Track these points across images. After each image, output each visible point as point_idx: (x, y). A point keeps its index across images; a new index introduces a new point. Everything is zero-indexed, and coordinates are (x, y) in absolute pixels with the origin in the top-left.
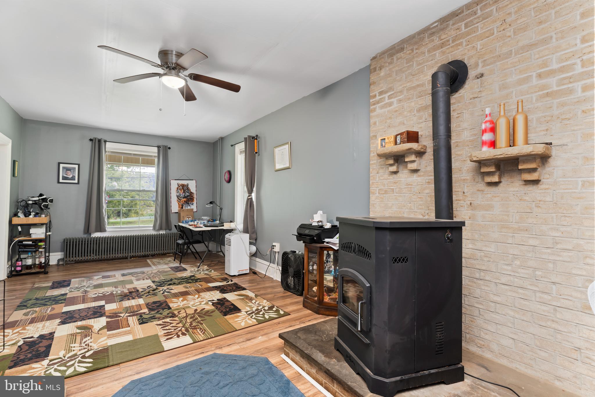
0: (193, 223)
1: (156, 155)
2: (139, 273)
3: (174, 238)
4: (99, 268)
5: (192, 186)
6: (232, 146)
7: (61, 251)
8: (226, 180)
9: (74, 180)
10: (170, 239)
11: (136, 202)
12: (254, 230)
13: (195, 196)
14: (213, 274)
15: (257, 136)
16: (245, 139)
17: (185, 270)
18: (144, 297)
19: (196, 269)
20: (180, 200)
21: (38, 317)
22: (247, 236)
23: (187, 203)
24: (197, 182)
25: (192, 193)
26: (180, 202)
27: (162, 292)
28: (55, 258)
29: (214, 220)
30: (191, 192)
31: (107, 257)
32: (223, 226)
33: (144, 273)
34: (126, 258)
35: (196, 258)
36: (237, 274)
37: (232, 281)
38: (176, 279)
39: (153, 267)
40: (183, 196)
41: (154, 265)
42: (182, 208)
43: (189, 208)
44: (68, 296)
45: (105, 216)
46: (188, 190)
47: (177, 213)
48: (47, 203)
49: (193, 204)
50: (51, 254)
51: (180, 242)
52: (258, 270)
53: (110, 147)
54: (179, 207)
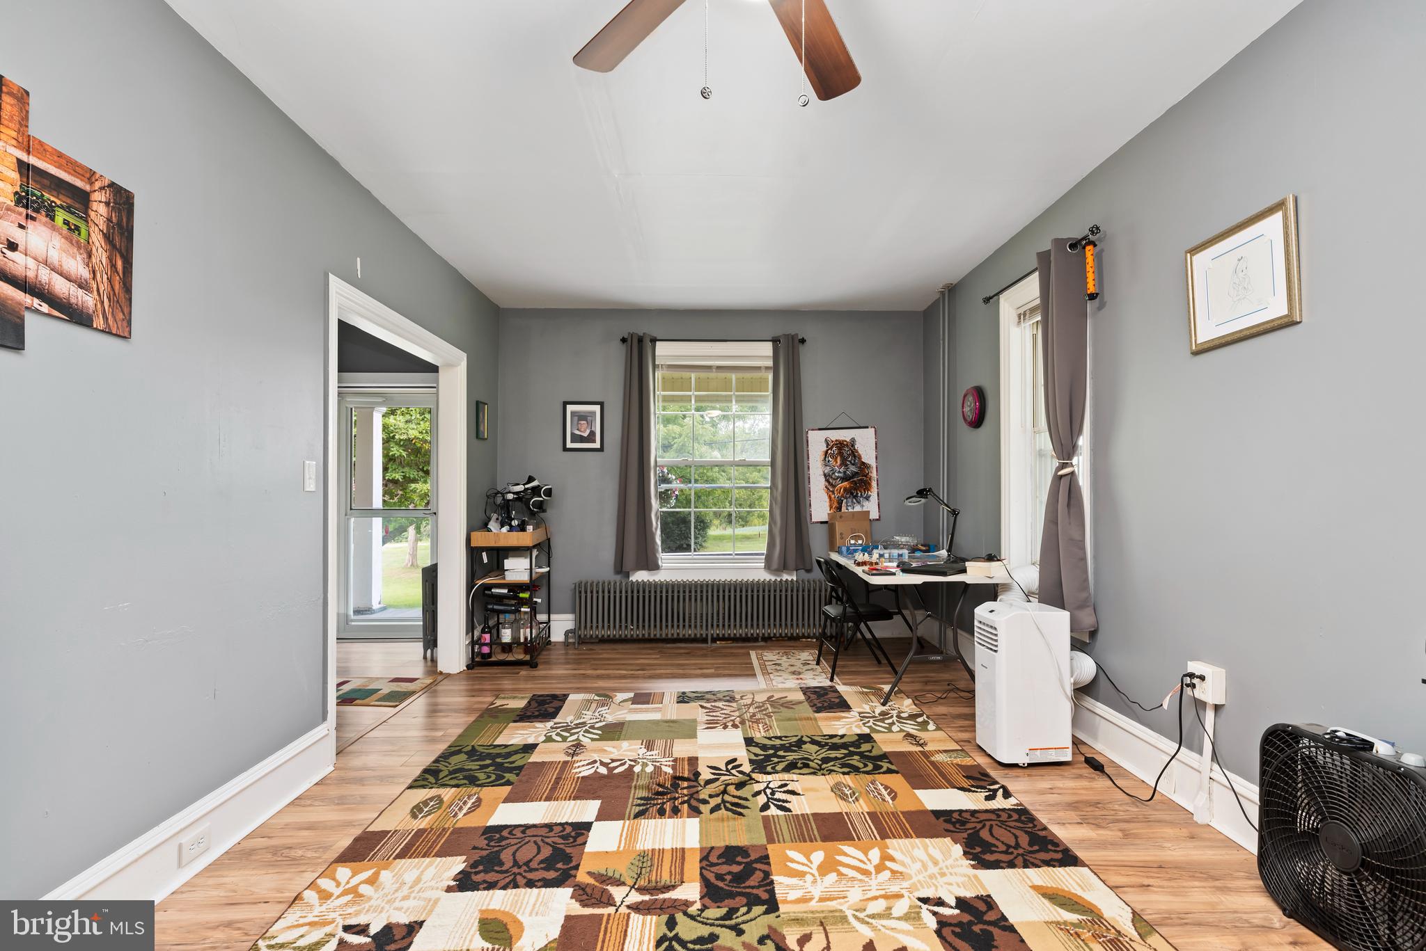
0: (866, 557)
1: (770, 363)
2: (720, 696)
3: (817, 594)
4: (638, 665)
5: (865, 444)
6: (987, 300)
7: (572, 613)
8: (969, 420)
9: (594, 441)
10: (809, 595)
11: (760, 494)
12: (1084, 595)
13: (874, 474)
14: (933, 740)
15: (1095, 230)
16: (1044, 258)
17: (844, 706)
18: (705, 809)
19: (879, 709)
20: (834, 486)
21: (432, 829)
22: (1063, 617)
23: (852, 494)
24: (878, 432)
25: (864, 466)
26: (833, 492)
27: (762, 799)
28: (561, 625)
29: (929, 547)
30: (863, 463)
31: (661, 635)
32: (964, 571)
33: (732, 699)
34: (704, 640)
35: (879, 662)
36: (1023, 760)
37: (1007, 794)
38: (813, 742)
39: (760, 677)
40: (840, 475)
41: (765, 673)
42: (839, 508)
43: (858, 508)
44: (535, 758)
45: (656, 529)
46: (855, 456)
47: (826, 522)
48: (541, 499)
49: (867, 498)
50: (553, 617)
51: (832, 610)
52: (1103, 748)
53: (664, 351)
54: (831, 507)
